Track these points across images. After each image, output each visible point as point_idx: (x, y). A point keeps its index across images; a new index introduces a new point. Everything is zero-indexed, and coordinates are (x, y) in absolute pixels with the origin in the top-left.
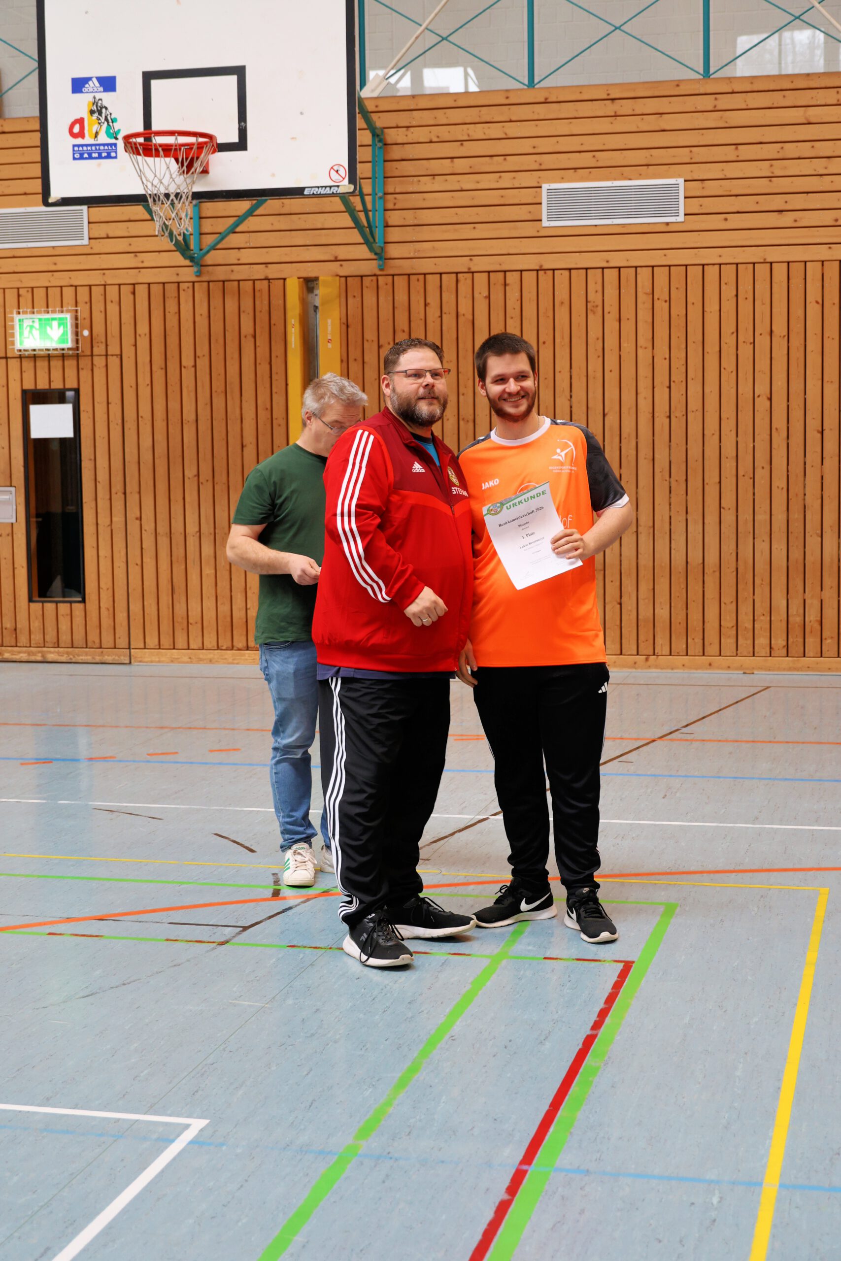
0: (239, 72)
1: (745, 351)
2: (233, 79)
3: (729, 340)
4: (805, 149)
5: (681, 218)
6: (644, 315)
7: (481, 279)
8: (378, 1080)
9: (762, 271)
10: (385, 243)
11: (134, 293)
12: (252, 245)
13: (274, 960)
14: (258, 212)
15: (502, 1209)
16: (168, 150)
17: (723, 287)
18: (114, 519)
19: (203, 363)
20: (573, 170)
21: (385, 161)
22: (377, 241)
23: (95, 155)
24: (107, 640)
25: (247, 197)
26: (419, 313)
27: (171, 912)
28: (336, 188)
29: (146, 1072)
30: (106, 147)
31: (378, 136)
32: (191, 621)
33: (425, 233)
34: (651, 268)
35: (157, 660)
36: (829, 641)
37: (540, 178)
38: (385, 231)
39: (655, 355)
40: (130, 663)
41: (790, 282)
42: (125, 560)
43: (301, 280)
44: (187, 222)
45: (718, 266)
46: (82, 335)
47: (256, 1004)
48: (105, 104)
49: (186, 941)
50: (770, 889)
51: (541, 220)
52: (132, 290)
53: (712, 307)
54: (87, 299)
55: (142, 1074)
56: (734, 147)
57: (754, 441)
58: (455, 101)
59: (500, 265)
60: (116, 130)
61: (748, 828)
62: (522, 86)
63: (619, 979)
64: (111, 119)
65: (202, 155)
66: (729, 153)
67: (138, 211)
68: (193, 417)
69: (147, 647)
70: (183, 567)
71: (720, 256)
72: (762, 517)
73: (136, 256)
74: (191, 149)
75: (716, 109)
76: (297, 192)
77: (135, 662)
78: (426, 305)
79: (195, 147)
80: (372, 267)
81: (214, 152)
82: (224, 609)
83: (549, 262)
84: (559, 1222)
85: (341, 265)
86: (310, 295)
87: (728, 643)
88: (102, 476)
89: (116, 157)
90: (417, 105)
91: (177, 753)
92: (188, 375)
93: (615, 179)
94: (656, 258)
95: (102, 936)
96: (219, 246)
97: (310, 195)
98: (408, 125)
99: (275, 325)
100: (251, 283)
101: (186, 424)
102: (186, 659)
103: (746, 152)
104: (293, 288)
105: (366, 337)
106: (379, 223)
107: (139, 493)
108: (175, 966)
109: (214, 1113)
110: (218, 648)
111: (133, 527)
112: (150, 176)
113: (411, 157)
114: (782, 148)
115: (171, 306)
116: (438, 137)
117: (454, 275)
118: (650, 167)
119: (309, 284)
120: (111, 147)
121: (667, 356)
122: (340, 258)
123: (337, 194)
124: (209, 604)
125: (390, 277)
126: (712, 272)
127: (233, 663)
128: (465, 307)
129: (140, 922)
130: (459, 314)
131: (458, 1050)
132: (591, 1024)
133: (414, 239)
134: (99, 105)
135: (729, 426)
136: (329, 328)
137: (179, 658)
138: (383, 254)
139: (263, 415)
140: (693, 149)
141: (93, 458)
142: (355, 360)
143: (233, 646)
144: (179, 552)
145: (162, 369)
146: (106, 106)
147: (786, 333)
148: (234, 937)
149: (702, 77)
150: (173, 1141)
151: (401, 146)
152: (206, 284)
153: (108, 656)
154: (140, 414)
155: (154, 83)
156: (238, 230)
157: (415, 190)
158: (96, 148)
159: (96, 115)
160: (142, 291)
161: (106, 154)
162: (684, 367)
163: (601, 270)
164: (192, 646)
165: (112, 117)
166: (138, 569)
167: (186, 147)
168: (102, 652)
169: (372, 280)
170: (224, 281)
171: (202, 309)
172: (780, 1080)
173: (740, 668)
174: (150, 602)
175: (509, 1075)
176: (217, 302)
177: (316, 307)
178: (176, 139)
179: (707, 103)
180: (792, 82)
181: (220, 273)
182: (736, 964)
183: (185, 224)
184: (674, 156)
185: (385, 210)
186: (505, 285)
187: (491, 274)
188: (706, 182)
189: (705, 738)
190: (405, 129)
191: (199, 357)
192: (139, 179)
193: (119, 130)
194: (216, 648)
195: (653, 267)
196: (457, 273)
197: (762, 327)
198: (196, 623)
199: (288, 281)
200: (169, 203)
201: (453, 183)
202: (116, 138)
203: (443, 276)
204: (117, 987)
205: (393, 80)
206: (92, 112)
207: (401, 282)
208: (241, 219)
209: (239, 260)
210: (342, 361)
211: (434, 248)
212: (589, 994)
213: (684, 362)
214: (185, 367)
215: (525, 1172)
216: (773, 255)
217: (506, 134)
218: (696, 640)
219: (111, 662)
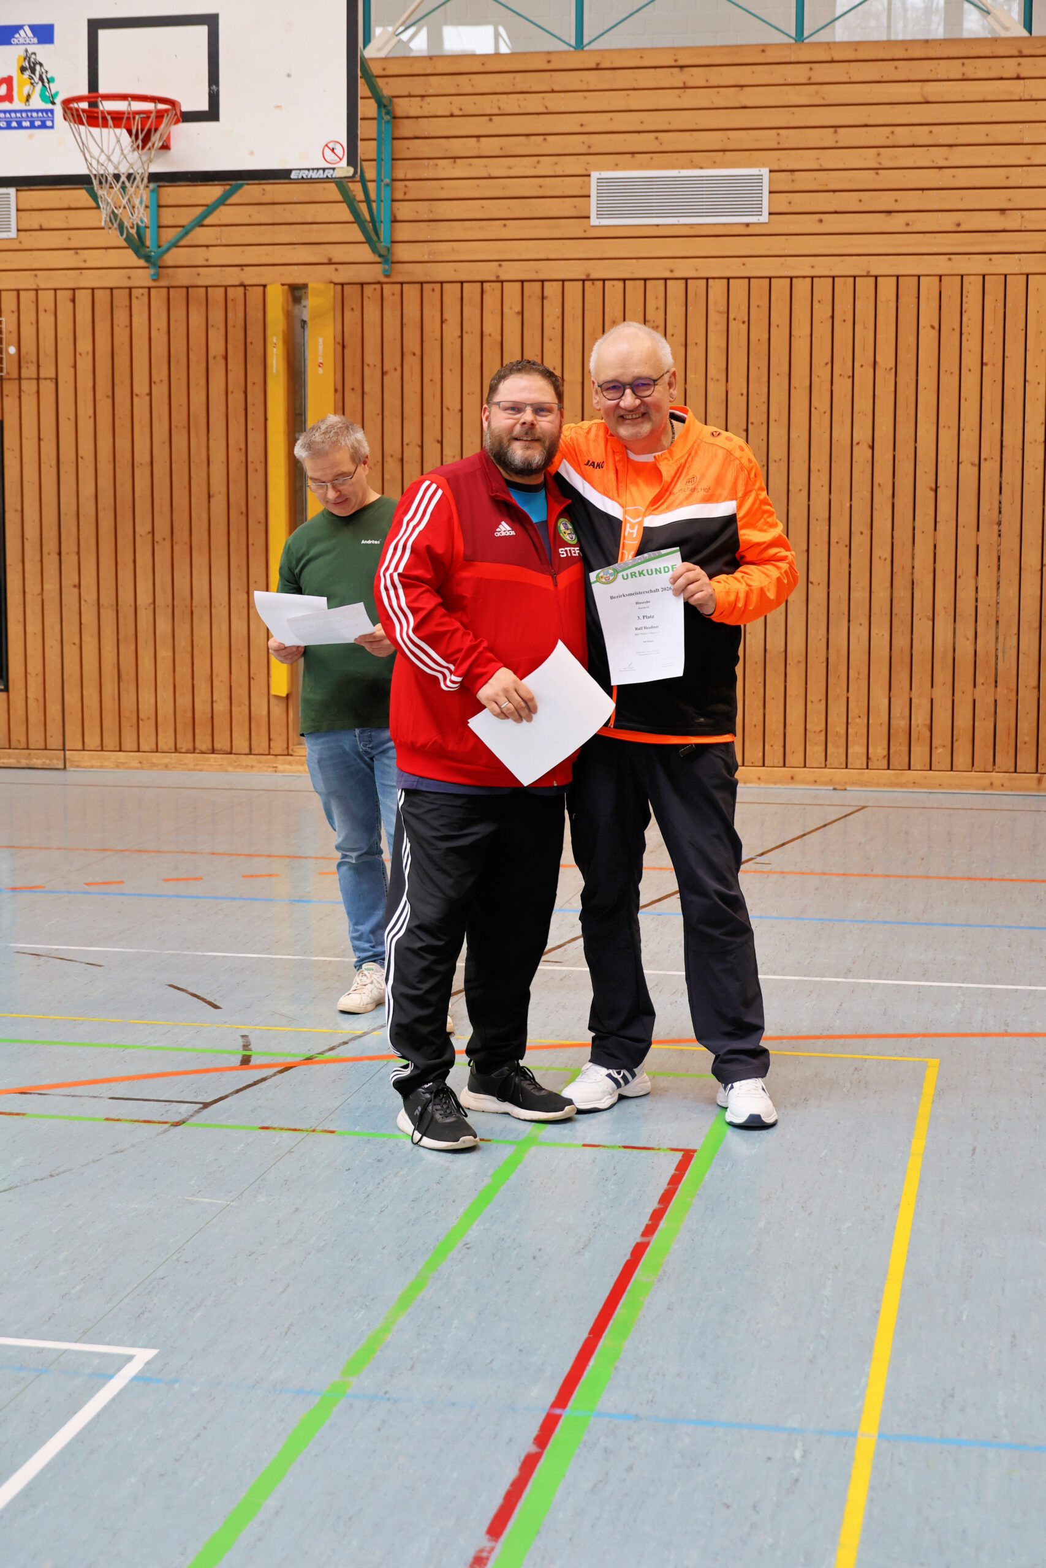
0: (211, 21)
1: (842, 386)
2: (203, 30)
3: (822, 372)
4: (921, 135)
5: (765, 218)
6: (716, 340)
7: (512, 290)
8: (373, 1300)
9: (865, 287)
10: (393, 242)
11: (73, 301)
12: (224, 242)
13: (242, 1145)
14: (234, 199)
15: (529, 1464)
16: (118, 119)
17: (816, 306)
18: (45, 586)
19: (160, 391)
20: (630, 156)
21: (394, 139)
22: (382, 240)
23: (26, 124)
24: (36, 738)
25: (218, 180)
26: (433, 332)
27: (112, 1084)
28: (331, 171)
29: (78, 1288)
30: (40, 114)
31: (385, 106)
32: (141, 716)
33: (444, 231)
34: (725, 281)
35: (99, 764)
36: (940, 750)
37: (588, 164)
38: (392, 227)
39: (729, 390)
40: (65, 767)
41: (899, 300)
42: (59, 638)
43: (286, 287)
44: (142, 210)
45: (809, 280)
46: (7, 352)
47: (220, 1202)
48: (39, 59)
49: (132, 1121)
50: (866, 1060)
51: (589, 217)
52: (71, 297)
53: (801, 330)
54: (14, 307)
55: (73, 1291)
56: (832, 130)
57: (851, 500)
58: (483, 64)
59: (537, 272)
60: (53, 92)
61: (838, 983)
62: (566, 48)
63: (677, 1173)
64: (47, 79)
65: (162, 126)
66: (826, 137)
67: (80, 196)
68: (148, 458)
69: (86, 748)
70: (133, 647)
71: (813, 267)
72: (860, 595)
73: (77, 253)
74: (148, 118)
75: (811, 81)
76: (282, 175)
77: (71, 767)
78: (442, 322)
79: (153, 116)
80: (374, 272)
81: (177, 122)
82: (184, 701)
83: (599, 270)
84: (601, 1481)
85: (336, 270)
86: (297, 307)
87: (816, 751)
88: (31, 531)
89: (52, 127)
90: (435, 68)
91: (122, 882)
92: (141, 404)
93: (682, 168)
94: (733, 268)
95: (23, 1114)
96: (182, 243)
97: (298, 179)
98: (423, 93)
99: (251, 343)
100: (222, 289)
101: (138, 467)
102: (135, 763)
103: (847, 137)
104: (276, 298)
105: (366, 361)
106: (385, 217)
107: (78, 553)
108: (117, 1152)
109: (165, 1341)
110: (176, 750)
111: (70, 596)
112: (95, 151)
113: (426, 134)
114: (893, 132)
115: (121, 317)
116: (461, 109)
117: (479, 285)
118: (727, 153)
119: (296, 292)
120: (47, 114)
121: (745, 392)
122: (334, 260)
123: (332, 178)
124: (165, 695)
125: (399, 286)
126: (802, 288)
127: (194, 770)
128: (491, 326)
129: (73, 1096)
130: (484, 334)
131: (474, 1261)
132: (642, 1229)
133: (429, 238)
134: (32, 60)
135: (819, 481)
136: (321, 349)
137: (126, 763)
138: (389, 256)
139: (236, 458)
140: (781, 132)
141: (19, 508)
142: (353, 389)
143: (194, 748)
144: (127, 628)
145: (108, 397)
146: (41, 61)
147: (893, 366)
148: (192, 1116)
149: (793, 41)
150: (111, 1377)
151: (414, 120)
152: (165, 291)
153: (37, 759)
154: (80, 453)
155: (103, 34)
156: (206, 222)
157: (431, 176)
158: (27, 115)
159: (28, 73)
160: (83, 298)
161: (40, 123)
162: (766, 405)
163: (663, 282)
164: (142, 748)
165: (49, 76)
166: (76, 649)
167: (142, 116)
168: (29, 754)
169: (375, 289)
170: (187, 288)
171: (159, 322)
172: (878, 1301)
173: (830, 782)
174: (91, 692)
175: (537, 1294)
176: (178, 313)
177: (304, 322)
178: (130, 105)
179: (799, 73)
180: (907, 50)
181: (184, 277)
182: (823, 1154)
183: (139, 213)
184: (757, 140)
185: (393, 201)
186: (543, 298)
187: (525, 284)
188: (796, 173)
189: (786, 869)
190: (419, 99)
191: (155, 383)
192: (81, 154)
193: (57, 93)
194: (173, 750)
195: (728, 279)
196: (482, 282)
197: (864, 357)
198: (149, 718)
199: (269, 288)
200: (119, 185)
201: (479, 168)
202: (53, 103)
203: (465, 285)
204: (42, 1180)
205: (405, 37)
206: (23, 69)
207: (412, 292)
208: (211, 209)
209: (207, 260)
210: (336, 391)
211: (453, 249)
212: (640, 1191)
213: (765, 400)
214: (137, 395)
215: (559, 1417)
216: (879, 266)
217: (546, 108)
218: (775, 747)
219: (40, 767)
